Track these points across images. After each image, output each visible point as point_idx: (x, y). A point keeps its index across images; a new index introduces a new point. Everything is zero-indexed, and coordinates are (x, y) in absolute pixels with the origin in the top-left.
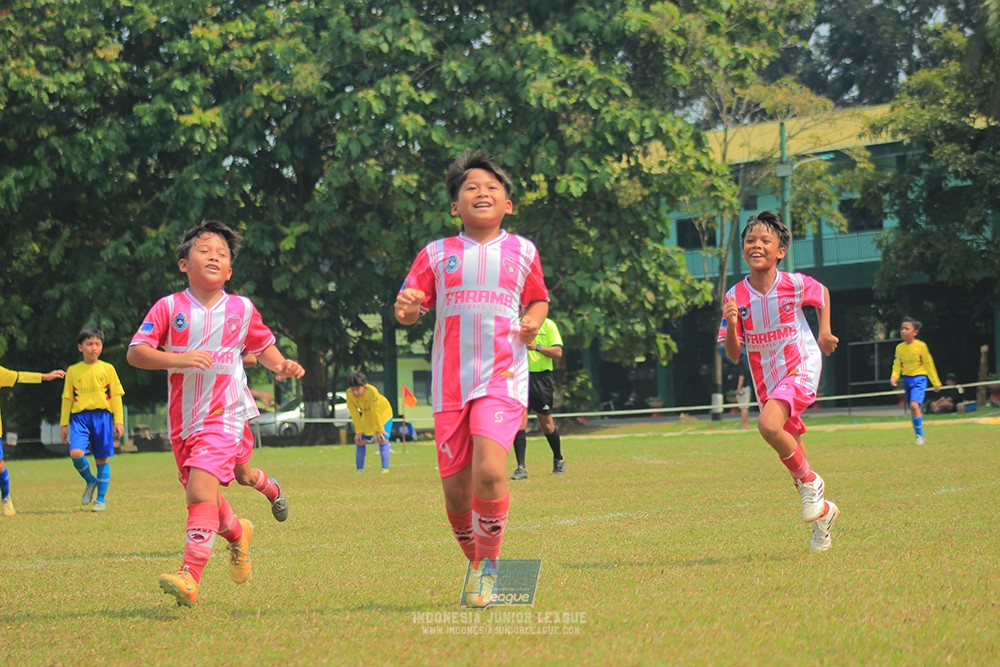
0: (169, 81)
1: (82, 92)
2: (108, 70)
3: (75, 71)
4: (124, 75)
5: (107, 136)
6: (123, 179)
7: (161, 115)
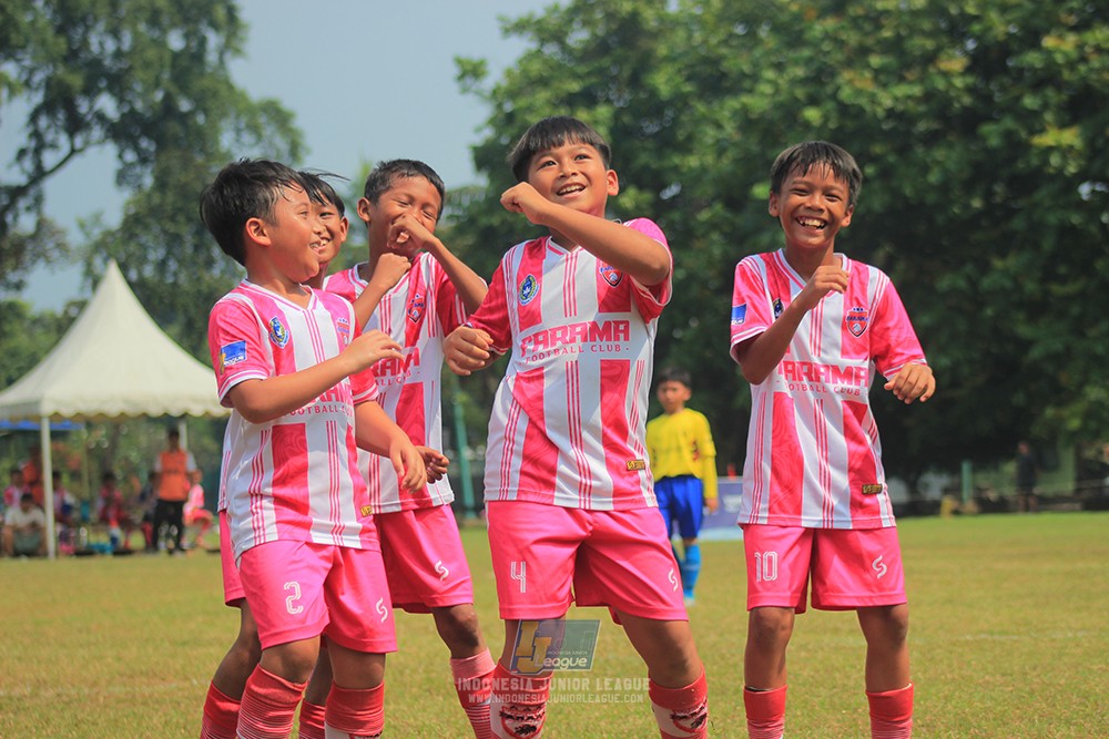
0: (1018, 98)
1: (922, 108)
2: (951, 85)
3: (911, 83)
4: (970, 90)
5: (948, 158)
6: (967, 206)
7: (1009, 135)
